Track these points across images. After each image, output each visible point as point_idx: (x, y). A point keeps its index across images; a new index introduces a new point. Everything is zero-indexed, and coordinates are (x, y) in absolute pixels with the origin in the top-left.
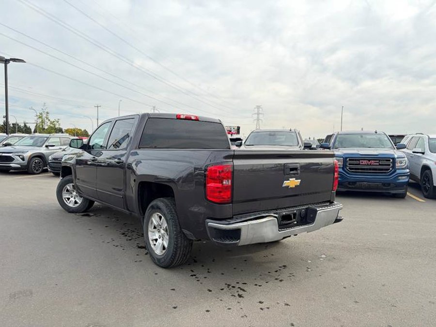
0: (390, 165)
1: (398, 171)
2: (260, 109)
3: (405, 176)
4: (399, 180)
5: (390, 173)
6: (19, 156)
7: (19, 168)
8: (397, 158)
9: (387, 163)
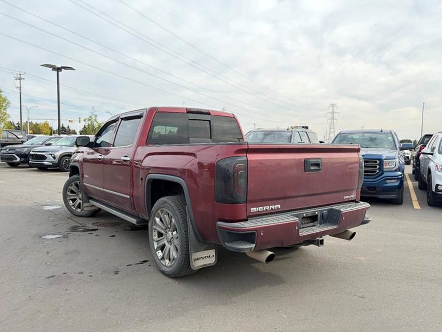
0: (376, 167)
1: (386, 174)
2: (335, 108)
3: (394, 179)
4: (387, 183)
5: (376, 176)
6: (51, 155)
7: (51, 165)
8: (385, 159)
9: (373, 164)
